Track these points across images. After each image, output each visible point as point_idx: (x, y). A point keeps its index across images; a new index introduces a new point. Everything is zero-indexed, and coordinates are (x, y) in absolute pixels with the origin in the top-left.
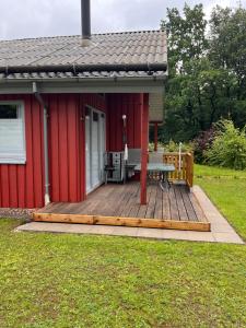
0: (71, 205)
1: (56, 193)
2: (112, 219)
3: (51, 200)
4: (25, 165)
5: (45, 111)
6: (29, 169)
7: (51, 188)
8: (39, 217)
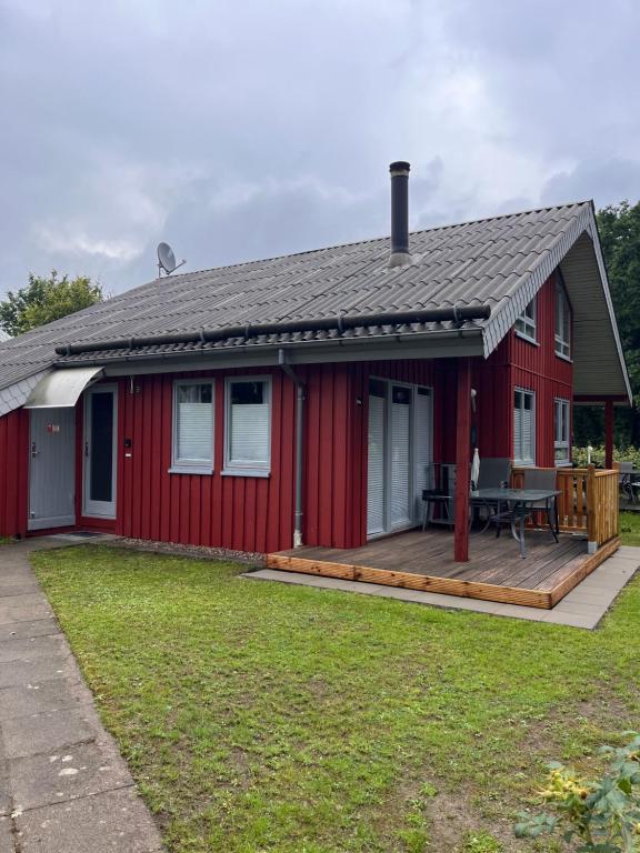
0: (332, 551)
1: (312, 530)
2: (384, 574)
3: (304, 540)
4: (269, 479)
5: (300, 391)
6: (275, 484)
7: (304, 519)
8: (275, 562)
